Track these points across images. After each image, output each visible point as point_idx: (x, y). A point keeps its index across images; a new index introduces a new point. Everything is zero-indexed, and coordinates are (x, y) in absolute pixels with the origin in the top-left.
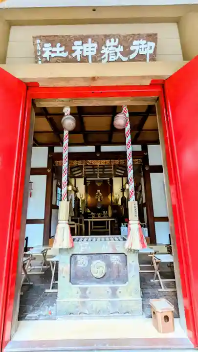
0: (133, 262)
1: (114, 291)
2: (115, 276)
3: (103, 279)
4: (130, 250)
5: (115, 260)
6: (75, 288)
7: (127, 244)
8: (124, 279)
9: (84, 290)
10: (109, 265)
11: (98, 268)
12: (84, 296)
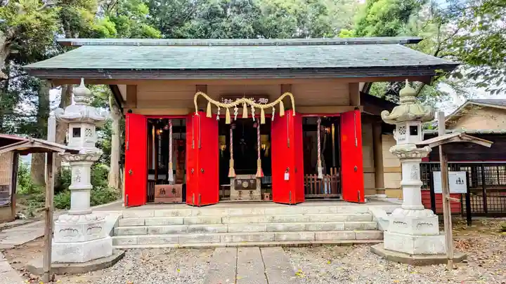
0: (258, 182)
1: (251, 192)
2: (252, 187)
3: (247, 188)
4: (257, 178)
5: (252, 182)
6: (237, 191)
7: (256, 175)
8: (255, 188)
9: (240, 192)
10: (250, 183)
11: (245, 185)
12: (240, 194)
